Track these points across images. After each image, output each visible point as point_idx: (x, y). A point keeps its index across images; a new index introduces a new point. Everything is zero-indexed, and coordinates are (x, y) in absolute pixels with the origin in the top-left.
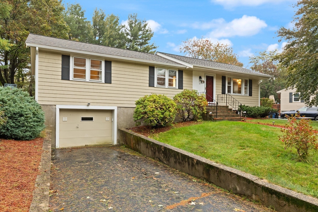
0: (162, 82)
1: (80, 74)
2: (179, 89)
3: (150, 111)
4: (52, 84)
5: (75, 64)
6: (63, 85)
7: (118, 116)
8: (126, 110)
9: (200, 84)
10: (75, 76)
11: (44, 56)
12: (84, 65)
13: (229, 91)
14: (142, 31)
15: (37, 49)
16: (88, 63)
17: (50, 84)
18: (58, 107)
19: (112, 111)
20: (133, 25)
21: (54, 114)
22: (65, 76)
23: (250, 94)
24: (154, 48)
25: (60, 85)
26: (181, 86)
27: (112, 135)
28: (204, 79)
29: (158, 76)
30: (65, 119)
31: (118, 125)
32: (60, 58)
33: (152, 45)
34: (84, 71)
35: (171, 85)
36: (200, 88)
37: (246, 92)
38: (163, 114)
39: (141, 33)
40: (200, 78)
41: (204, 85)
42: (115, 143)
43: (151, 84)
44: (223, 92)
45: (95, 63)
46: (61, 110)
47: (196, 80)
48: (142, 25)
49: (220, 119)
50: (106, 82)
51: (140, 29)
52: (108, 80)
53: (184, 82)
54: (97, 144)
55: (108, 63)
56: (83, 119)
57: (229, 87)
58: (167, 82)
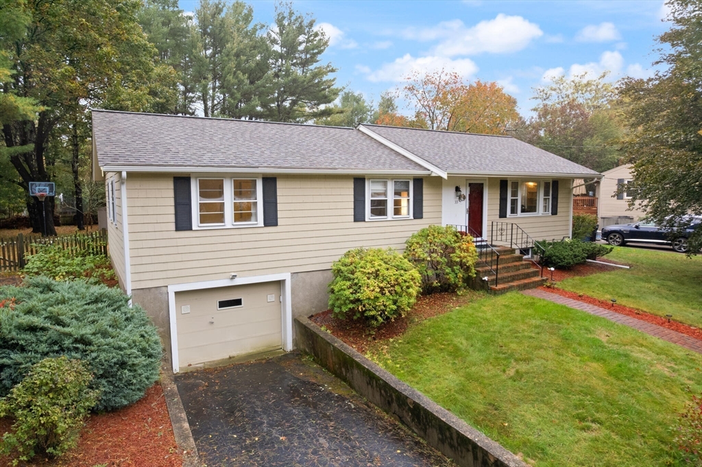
0: (379, 208)
1: (213, 215)
2: (414, 218)
3: (369, 299)
4: (158, 243)
5: (203, 195)
6: (180, 242)
7: (293, 293)
8: (307, 277)
9: (456, 202)
10: (203, 219)
11: (137, 184)
12: (221, 194)
13: (514, 211)
14: (305, 34)
15: (124, 174)
16: (228, 189)
17: (152, 244)
18: (172, 290)
19: (280, 284)
20: (286, 23)
21: (165, 305)
22: (182, 222)
23: (554, 212)
24: (332, 71)
25: (173, 242)
26: (418, 214)
27: (282, 328)
28: (465, 191)
29: (372, 196)
30: (186, 309)
31: (293, 311)
32: (170, 185)
33: (328, 66)
34: (221, 207)
35: (397, 211)
36: (454, 214)
37: (545, 209)
38: (395, 302)
39: (302, 38)
40: (457, 189)
41: (464, 205)
42: (290, 347)
43: (359, 217)
44: (503, 214)
45: (243, 186)
46: (177, 293)
47: (448, 195)
48: (305, 23)
49: (504, 289)
50: (266, 224)
51: (300, 30)
52: (271, 219)
53: (425, 203)
54: (251, 351)
55: (270, 182)
56: (223, 304)
57: (514, 202)
58: (390, 207)
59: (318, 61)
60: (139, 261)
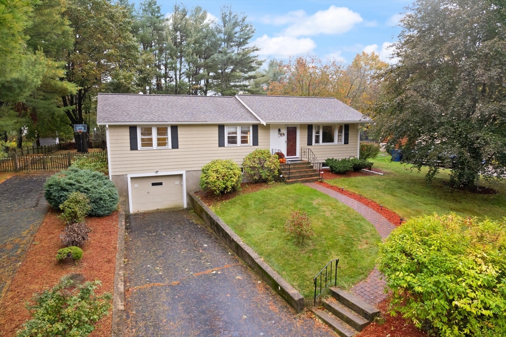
0: (232, 140)
1: (148, 143)
2: (253, 145)
3: (212, 182)
4: (123, 156)
5: (142, 134)
6: (132, 155)
7: (187, 181)
8: (194, 173)
9: (279, 137)
10: (143, 145)
11: (113, 130)
12: (150, 134)
13: (317, 141)
14: (239, 26)
15: (107, 126)
16: (154, 132)
17: (120, 156)
18: (129, 176)
19: (181, 175)
21: (126, 183)
22: (134, 147)
23: (346, 142)
25: (130, 155)
26: (255, 143)
27: (182, 198)
28: (284, 131)
29: (228, 134)
30: (136, 185)
31: (187, 189)
32: (128, 130)
33: (254, 47)
34: (151, 140)
35: (244, 141)
36: (277, 143)
37: (339, 140)
39: (237, 29)
40: (279, 130)
41: (285, 138)
42: (185, 206)
43: (221, 144)
44: (310, 143)
45: (162, 130)
46: (131, 178)
47: (274, 134)
49: (293, 181)
50: (173, 148)
52: (175, 145)
53: (259, 138)
54: (167, 207)
55: (175, 128)
56: (153, 184)
57: (317, 137)
58: (239, 140)
59: (248, 43)
60: (115, 163)
